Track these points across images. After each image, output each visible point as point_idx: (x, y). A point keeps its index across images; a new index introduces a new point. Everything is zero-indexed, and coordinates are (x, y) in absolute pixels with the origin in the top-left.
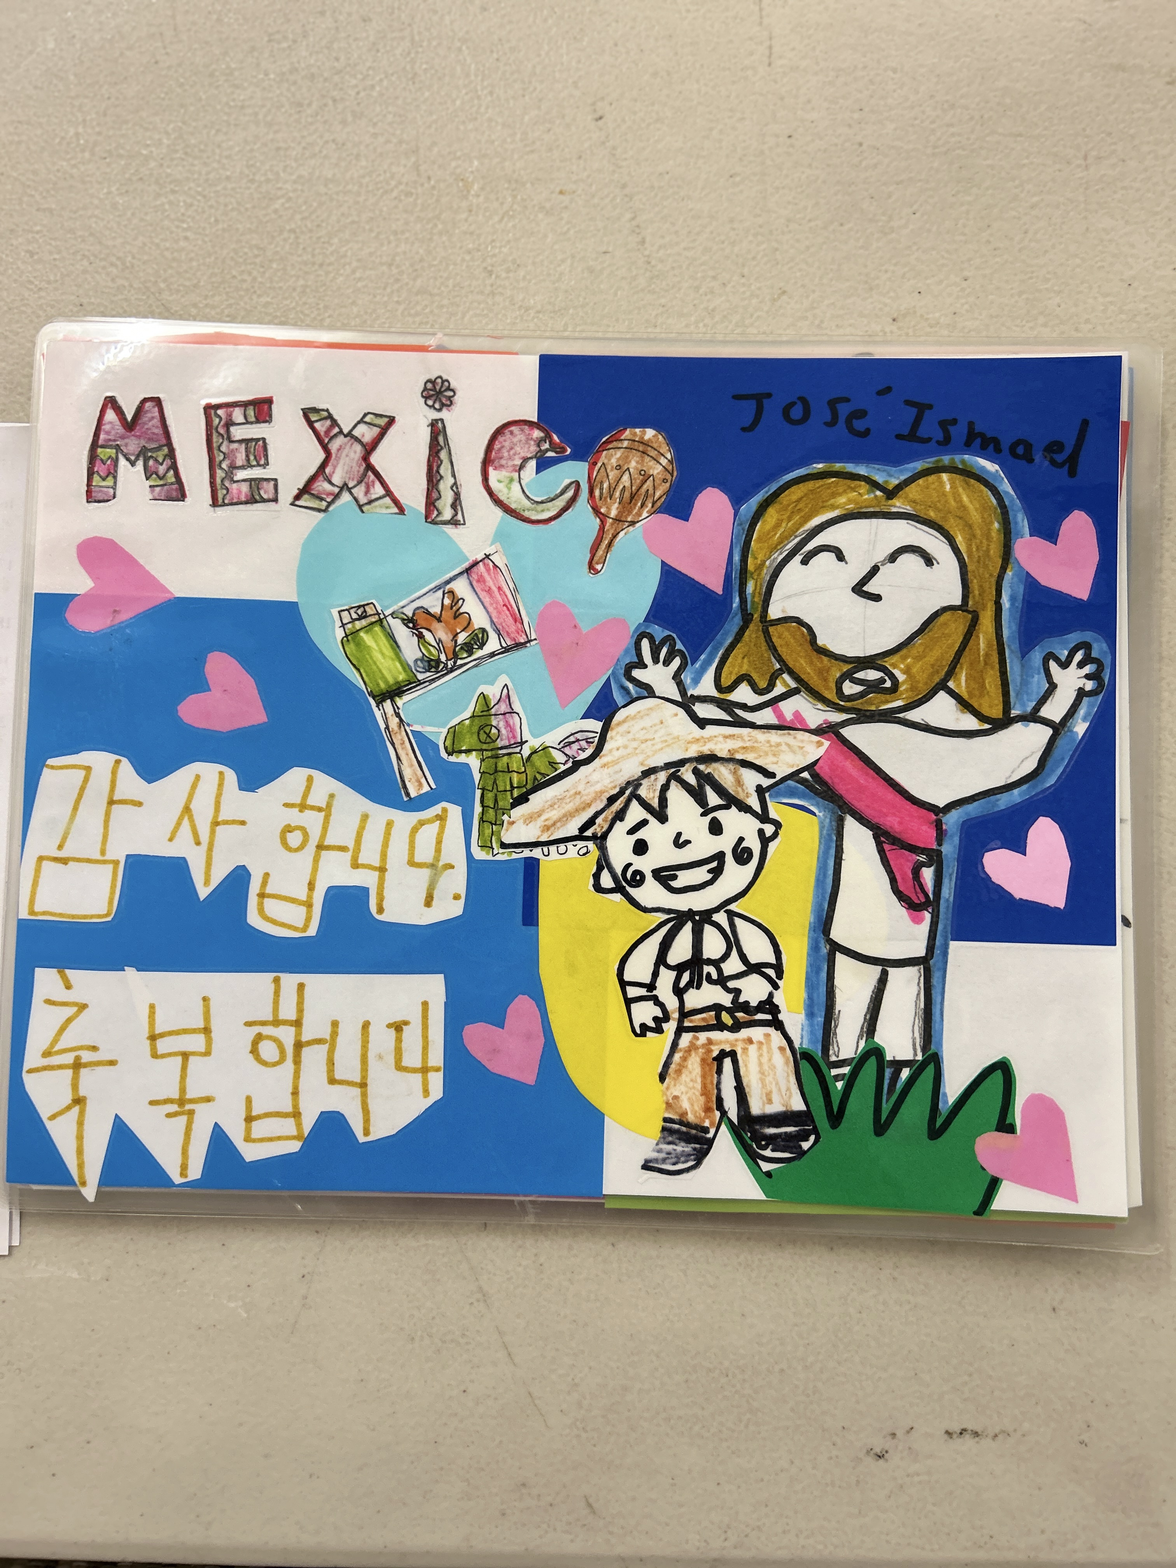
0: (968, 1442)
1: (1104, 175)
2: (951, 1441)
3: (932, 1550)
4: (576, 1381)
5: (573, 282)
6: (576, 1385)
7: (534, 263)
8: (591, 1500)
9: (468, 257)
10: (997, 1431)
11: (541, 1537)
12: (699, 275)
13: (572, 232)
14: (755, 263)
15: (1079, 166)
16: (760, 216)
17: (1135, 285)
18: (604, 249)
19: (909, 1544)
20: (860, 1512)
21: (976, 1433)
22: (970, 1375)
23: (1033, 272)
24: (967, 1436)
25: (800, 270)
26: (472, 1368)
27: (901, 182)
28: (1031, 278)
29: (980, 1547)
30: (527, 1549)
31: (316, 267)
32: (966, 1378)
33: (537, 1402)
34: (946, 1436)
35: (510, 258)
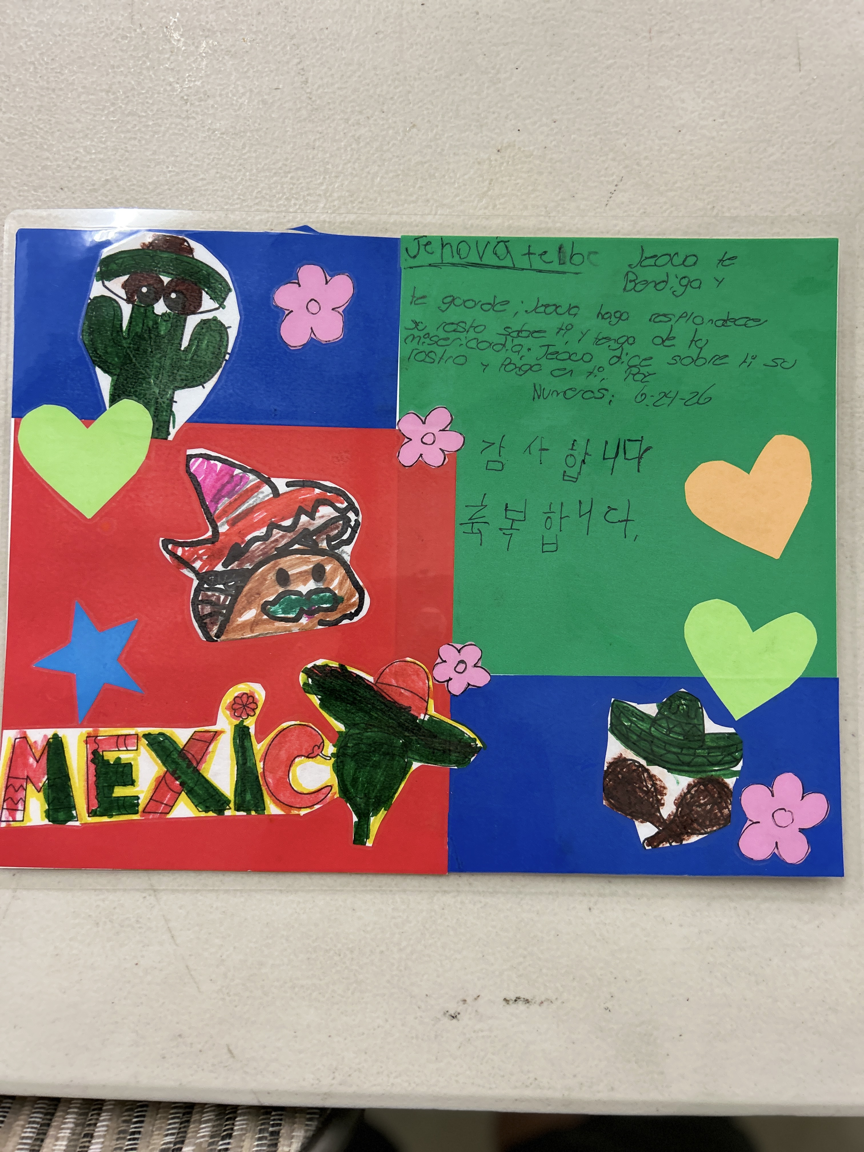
0: (521, 1006)
1: (663, 46)
2: (508, 1006)
3: (490, 1088)
4: (224, 957)
5: (250, 112)
6: (223, 960)
7: (220, 95)
8: (231, 1048)
9: (168, 88)
10: (543, 1000)
11: (192, 1075)
12: (349, 110)
13: (251, 71)
14: (392, 102)
15: (645, 37)
16: (398, 65)
17: (683, 132)
18: (275, 86)
19: (473, 1084)
20: (437, 1059)
21: (527, 1000)
22: (524, 957)
23: (606, 118)
24: (520, 1003)
25: (427, 109)
26: (143, 946)
27: (507, 44)
28: (605, 123)
29: (527, 1086)
30: (180, 1084)
31: (50, 92)
32: (521, 959)
33: (192, 973)
34: (504, 1003)
35: (202, 90)
